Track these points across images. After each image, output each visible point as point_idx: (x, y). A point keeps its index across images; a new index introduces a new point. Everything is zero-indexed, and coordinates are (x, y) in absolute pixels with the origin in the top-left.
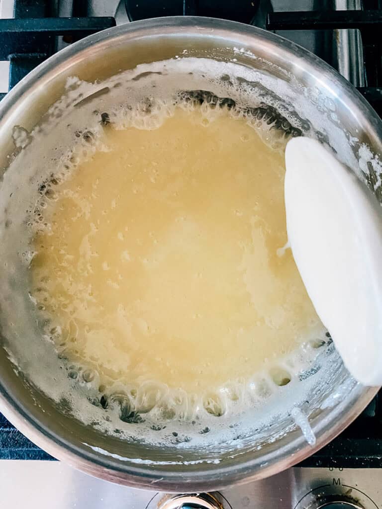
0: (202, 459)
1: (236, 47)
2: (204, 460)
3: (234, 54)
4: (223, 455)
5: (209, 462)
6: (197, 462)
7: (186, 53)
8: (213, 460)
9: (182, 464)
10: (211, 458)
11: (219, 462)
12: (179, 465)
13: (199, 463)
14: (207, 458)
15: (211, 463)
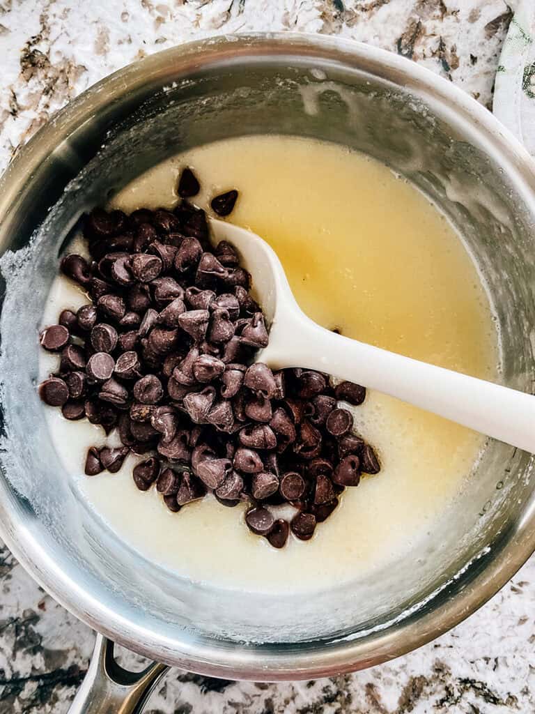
0: (468, 561)
1: (166, 86)
2: (471, 560)
3: (167, 96)
4: (486, 538)
5: (479, 557)
6: (466, 567)
7: (112, 135)
8: (481, 552)
9: (452, 581)
10: (476, 552)
11: (489, 549)
12: (451, 584)
13: (470, 565)
14: (472, 556)
15: (482, 556)
